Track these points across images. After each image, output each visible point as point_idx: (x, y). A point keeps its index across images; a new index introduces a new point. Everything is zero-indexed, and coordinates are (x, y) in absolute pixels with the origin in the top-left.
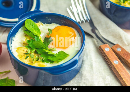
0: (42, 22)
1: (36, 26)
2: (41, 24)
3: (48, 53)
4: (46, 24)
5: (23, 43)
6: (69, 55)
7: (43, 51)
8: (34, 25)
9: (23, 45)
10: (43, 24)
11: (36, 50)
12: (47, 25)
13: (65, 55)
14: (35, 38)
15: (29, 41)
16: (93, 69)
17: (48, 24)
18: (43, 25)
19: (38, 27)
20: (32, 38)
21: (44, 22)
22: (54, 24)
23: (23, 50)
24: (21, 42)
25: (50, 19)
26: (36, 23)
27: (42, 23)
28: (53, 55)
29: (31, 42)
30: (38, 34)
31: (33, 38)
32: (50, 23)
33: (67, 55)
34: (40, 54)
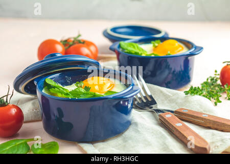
17: (69, 86)
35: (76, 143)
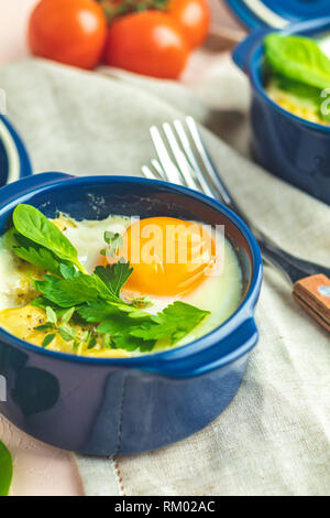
0: (72, 216)
1: (52, 229)
2: (70, 222)
3: (127, 313)
4: (85, 221)
5: (15, 293)
6: (209, 312)
7: (105, 312)
8: (45, 227)
9: (20, 303)
10: (76, 223)
11: (75, 312)
12: (92, 226)
13: (194, 315)
14: (63, 269)
15: (41, 283)
16: (292, 366)
17: (96, 222)
18: (75, 226)
19: (61, 234)
20: (49, 274)
21: (79, 215)
22: (118, 218)
23: (25, 316)
24: (8, 291)
25: (103, 201)
26: (50, 220)
27: (73, 220)
28: (147, 322)
29: (49, 288)
30: (69, 255)
31: (53, 272)
32: (102, 217)
33: (201, 311)
34: (96, 325)
35: (73, 454)
